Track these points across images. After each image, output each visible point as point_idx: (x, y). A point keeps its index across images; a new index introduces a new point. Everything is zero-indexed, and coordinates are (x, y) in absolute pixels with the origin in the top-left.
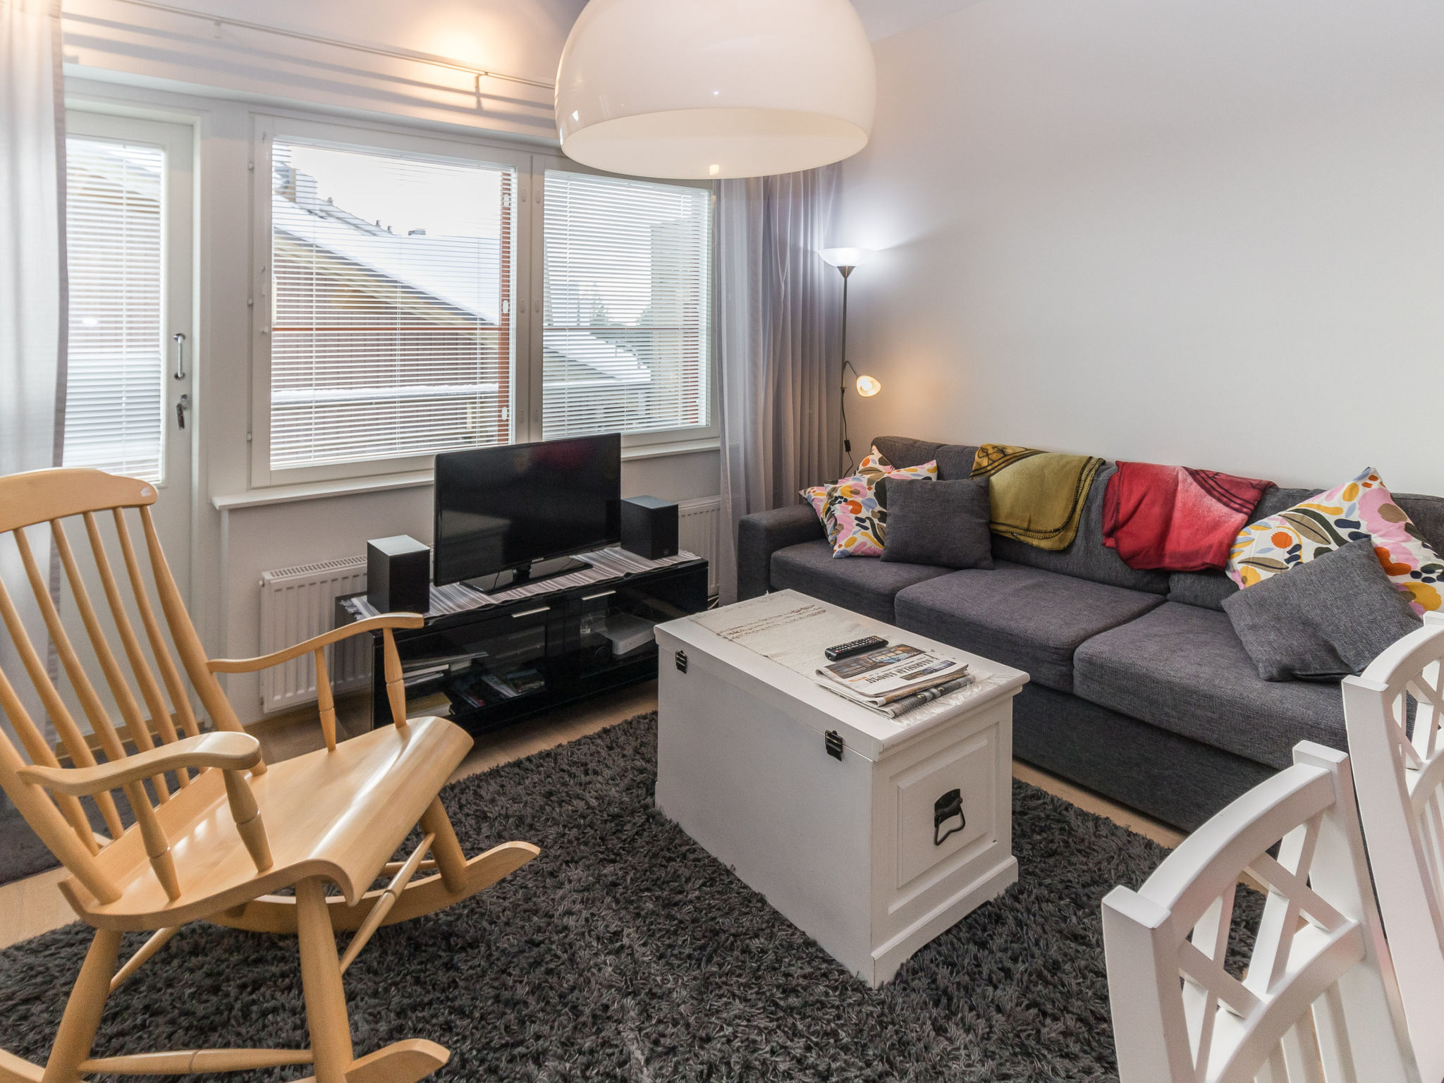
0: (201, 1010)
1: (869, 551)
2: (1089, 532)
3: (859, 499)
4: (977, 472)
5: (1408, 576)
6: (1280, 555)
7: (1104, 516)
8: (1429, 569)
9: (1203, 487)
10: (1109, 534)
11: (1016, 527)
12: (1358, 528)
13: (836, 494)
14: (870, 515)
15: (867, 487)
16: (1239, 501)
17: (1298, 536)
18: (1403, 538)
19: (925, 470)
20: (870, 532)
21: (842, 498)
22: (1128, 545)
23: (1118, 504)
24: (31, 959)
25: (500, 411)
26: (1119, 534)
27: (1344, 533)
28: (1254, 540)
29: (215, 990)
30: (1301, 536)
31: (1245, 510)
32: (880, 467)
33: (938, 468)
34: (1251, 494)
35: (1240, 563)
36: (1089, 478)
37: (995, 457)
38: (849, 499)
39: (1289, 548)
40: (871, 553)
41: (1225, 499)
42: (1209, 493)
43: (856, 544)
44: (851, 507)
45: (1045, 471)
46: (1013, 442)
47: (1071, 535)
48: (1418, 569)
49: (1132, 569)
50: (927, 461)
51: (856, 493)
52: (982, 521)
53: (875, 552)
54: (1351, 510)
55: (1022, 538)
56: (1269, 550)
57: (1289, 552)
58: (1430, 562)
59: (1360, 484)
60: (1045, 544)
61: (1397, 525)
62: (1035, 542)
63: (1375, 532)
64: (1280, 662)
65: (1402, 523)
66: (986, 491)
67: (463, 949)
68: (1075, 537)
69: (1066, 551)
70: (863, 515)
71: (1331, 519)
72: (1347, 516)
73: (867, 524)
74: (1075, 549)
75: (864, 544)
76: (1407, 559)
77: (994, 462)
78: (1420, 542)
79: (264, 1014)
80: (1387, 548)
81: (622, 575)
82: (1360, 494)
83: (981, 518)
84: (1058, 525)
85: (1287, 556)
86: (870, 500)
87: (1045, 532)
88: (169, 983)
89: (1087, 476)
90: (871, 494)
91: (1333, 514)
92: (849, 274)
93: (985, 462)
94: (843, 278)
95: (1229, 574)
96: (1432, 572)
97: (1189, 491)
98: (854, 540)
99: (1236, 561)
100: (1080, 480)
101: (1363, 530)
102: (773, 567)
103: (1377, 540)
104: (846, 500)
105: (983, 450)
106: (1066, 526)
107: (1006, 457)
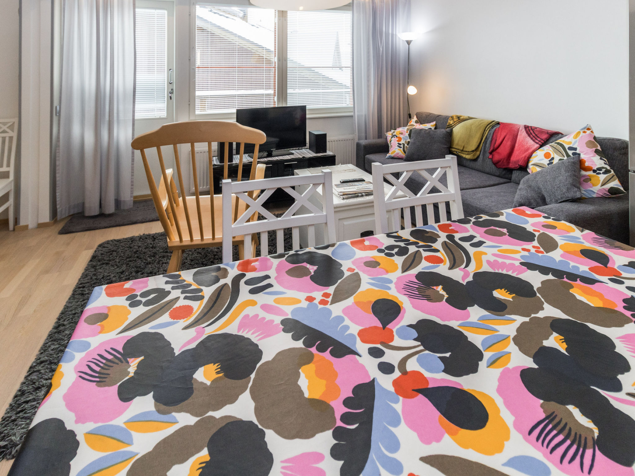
0: (149, 259)
1: (400, 156)
2: (485, 151)
3: (401, 136)
4: (448, 127)
5: (592, 172)
6: (546, 162)
7: (491, 145)
8: (599, 169)
9: (527, 133)
10: (491, 153)
11: (458, 149)
12: (576, 151)
13: (394, 134)
14: (404, 142)
15: (406, 131)
16: (539, 139)
17: (553, 154)
18: (592, 155)
19: (430, 126)
20: (402, 149)
21: (395, 135)
22: (497, 157)
23: (496, 140)
24: (116, 243)
25: (274, 98)
26: (494, 153)
27: (570, 152)
28: (537, 155)
29: (154, 256)
30: (555, 154)
31: (540, 143)
32: (415, 124)
33: (436, 125)
34: (544, 137)
35: (532, 165)
36: (489, 129)
37: (455, 120)
38: (398, 136)
39: (550, 159)
40: (401, 157)
41: (534, 139)
42: (529, 136)
43: (395, 153)
44: (398, 139)
45: (473, 126)
46: (464, 114)
47: (478, 153)
48: (595, 169)
49: (497, 167)
50: (432, 122)
51: (402, 134)
52: (445, 146)
53: (402, 157)
54: (575, 143)
55: (460, 154)
56: (543, 159)
57: (549, 161)
58: (601, 166)
59: (582, 132)
60: (468, 157)
61: (591, 150)
62: (464, 156)
63: (582, 152)
64: (520, 202)
65: (594, 149)
66: (450, 134)
67: (218, 259)
68: (480, 154)
69: (475, 160)
70: (401, 143)
71: (567, 147)
72: (573, 145)
73: (402, 146)
74: (479, 159)
75: (398, 153)
76: (592, 164)
77: (455, 122)
78: (599, 157)
79: (163, 263)
80: (585, 159)
81: (301, 157)
82: (581, 135)
83: (445, 145)
84: (474, 148)
85: (548, 162)
86: (406, 137)
87: (469, 152)
88: (144, 253)
89: (488, 128)
90: (407, 134)
91: (567, 144)
92: (410, 44)
93: (451, 122)
94: (408, 45)
95: (528, 170)
96: (601, 170)
97: (522, 135)
98: (395, 151)
99: (530, 164)
100: (485, 130)
101: (578, 152)
102: (366, 162)
103: (583, 156)
104: (397, 136)
105: (452, 117)
106: (477, 149)
107: (460, 120)
